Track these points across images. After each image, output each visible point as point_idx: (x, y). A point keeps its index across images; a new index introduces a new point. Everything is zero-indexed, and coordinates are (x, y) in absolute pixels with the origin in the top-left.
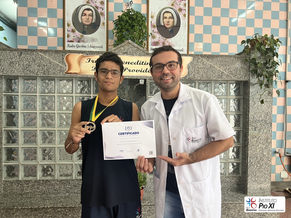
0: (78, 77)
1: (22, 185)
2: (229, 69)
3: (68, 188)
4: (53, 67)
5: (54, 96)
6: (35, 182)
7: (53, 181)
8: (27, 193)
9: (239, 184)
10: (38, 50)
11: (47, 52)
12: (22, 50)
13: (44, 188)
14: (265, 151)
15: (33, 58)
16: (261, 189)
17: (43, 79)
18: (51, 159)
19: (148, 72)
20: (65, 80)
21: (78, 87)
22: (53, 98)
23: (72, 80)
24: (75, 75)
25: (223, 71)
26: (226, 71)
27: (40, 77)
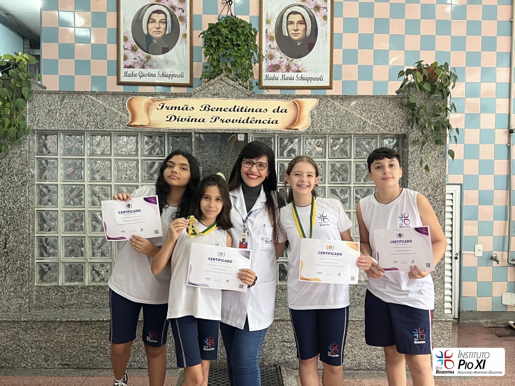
0: (147, 131)
1: (64, 293)
2: (375, 116)
4: (109, 117)
5: (110, 160)
6: (82, 288)
8: (71, 305)
10: (88, 92)
11: (100, 94)
12: (65, 92)
13: (95, 298)
17: (93, 134)
18: (105, 256)
19: (251, 122)
20: (126, 136)
21: (145, 145)
22: (108, 163)
23: (137, 136)
24: (141, 129)
25: (366, 120)
26: (370, 120)
27: (90, 131)
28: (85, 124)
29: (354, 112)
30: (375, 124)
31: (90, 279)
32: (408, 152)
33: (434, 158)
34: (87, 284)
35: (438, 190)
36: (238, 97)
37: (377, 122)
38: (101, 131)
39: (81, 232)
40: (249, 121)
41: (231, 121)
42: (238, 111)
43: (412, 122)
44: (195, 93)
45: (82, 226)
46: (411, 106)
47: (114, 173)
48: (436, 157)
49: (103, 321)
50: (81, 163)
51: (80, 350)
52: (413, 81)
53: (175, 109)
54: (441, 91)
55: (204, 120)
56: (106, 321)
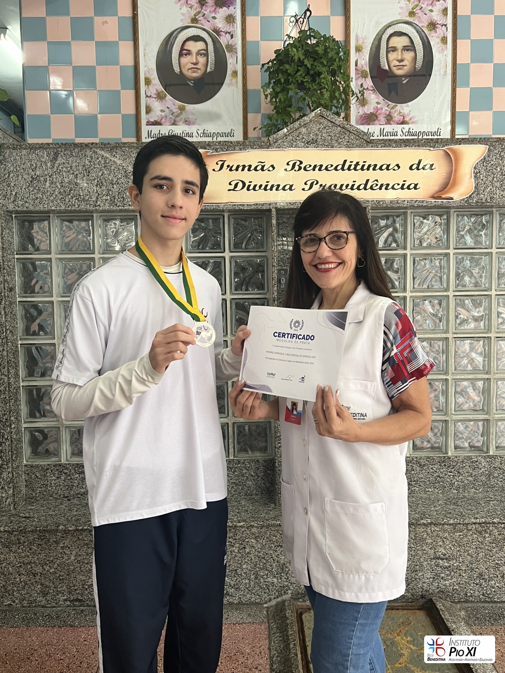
1: (70, 475)
8: (82, 495)
10: (97, 144)
12: (58, 146)
15: (84, 166)
17: (108, 218)
19: (371, 188)
21: (191, 234)
27: (102, 211)
28: (94, 199)
38: (121, 211)
40: (368, 187)
42: (349, 169)
44: (277, 140)
50: (89, 266)
53: (243, 170)
55: (291, 186)
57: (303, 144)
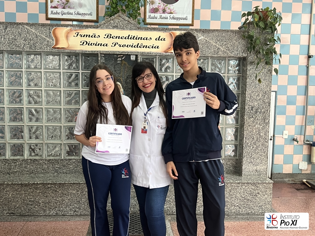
0: (66, 52)
1: (10, 164)
2: (225, 44)
3: (57, 167)
4: (40, 42)
5: (41, 72)
6: (22, 161)
7: (42, 160)
8: (15, 172)
9: (235, 167)
10: (24, 23)
11: (33, 25)
12: (7, 23)
13: (32, 167)
14: (262, 132)
15: (18, 32)
16: (257, 171)
17: (29, 54)
18: (38, 139)
19: (140, 47)
20: (52, 55)
21: (65, 62)
22: (39, 74)
23: (59, 55)
24: (62, 50)
25: (219, 47)
26: (222, 47)
27: (26, 51)
28: (23, 46)
29: (211, 41)
30: (225, 50)
31: (28, 155)
32: (247, 69)
33: (264, 74)
34: (26, 158)
35: (266, 96)
36: (131, 29)
37: (226, 48)
38: (34, 51)
39: (21, 122)
40: (139, 46)
41: (126, 46)
42: (131, 39)
43: (250, 49)
44: (101, 25)
45: (22, 118)
46: (250, 37)
47: (44, 81)
48: (265, 73)
49: (37, 183)
50: (20, 74)
51: (22, 203)
52: (252, 20)
53: (86, 37)
54: (271, 28)
55: (107, 44)
56: (39, 184)
57: (112, 27)
